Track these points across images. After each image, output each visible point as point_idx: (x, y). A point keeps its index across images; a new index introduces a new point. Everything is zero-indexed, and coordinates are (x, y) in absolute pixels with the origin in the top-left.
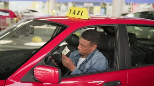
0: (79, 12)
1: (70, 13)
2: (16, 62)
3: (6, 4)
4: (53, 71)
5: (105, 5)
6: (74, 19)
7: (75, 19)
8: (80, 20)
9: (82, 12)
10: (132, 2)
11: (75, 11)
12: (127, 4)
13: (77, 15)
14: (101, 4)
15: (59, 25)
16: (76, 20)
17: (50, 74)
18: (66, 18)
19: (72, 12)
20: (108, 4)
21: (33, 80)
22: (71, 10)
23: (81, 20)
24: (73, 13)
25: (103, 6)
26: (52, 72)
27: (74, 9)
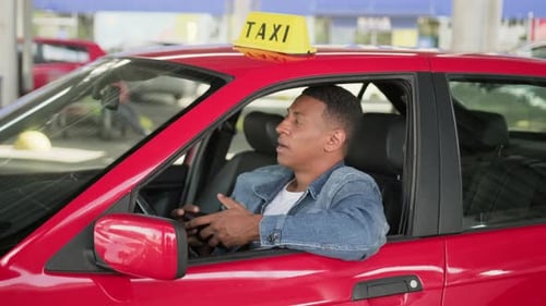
0: (276, 30)
1: (248, 35)
2: (43, 206)
3: (86, 22)
4: (159, 234)
5: (434, 24)
6: (261, 53)
7: (264, 56)
8: (281, 57)
9: (288, 27)
10: (531, 15)
11: (264, 26)
12: (513, 22)
13: (271, 39)
14: (421, 21)
15: (205, 75)
16: (268, 59)
17: (151, 245)
18: (237, 52)
19: (256, 29)
20: (443, 20)
21: (92, 268)
22: (251, 24)
23: (286, 58)
24: (259, 34)
25: (428, 29)
26: (155, 237)
27: (260, 18)
